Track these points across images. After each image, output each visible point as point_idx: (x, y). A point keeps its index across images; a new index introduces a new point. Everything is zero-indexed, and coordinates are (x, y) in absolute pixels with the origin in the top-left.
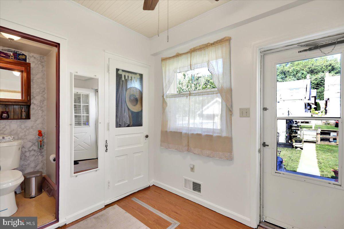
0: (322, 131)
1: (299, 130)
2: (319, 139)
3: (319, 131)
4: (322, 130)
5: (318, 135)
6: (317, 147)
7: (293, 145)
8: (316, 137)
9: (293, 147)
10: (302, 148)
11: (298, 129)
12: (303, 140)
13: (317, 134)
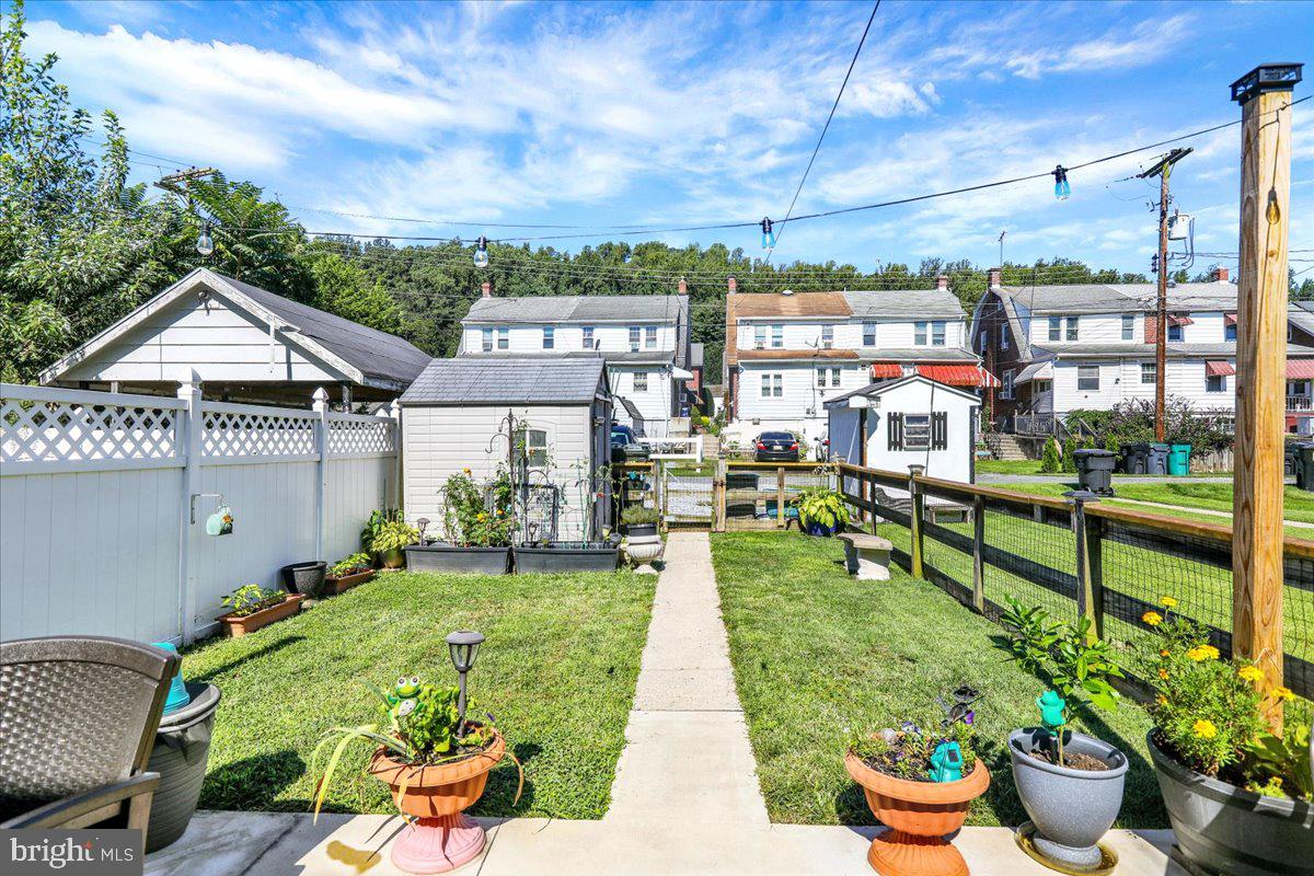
0: (733, 473)
1: (649, 468)
2: (721, 510)
3: (722, 473)
4: (731, 467)
5: (719, 488)
6: (715, 547)
7: (622, 552)
8: (710, 500)
9: (621, 562)
10: (658, 559)
11: (647, 464)
12: (666, 519)
13: (715, 485)
